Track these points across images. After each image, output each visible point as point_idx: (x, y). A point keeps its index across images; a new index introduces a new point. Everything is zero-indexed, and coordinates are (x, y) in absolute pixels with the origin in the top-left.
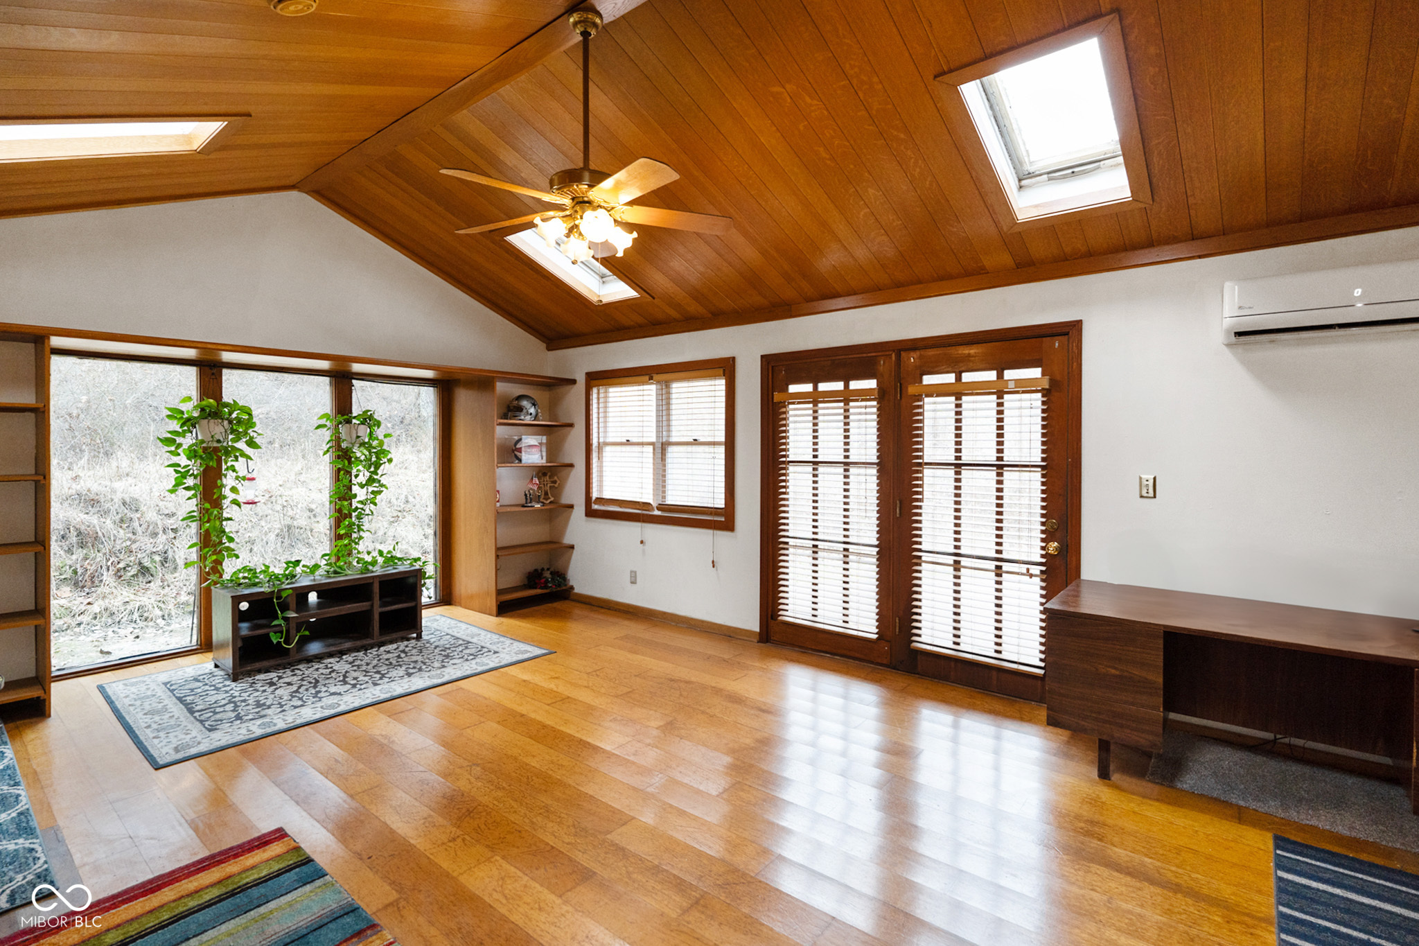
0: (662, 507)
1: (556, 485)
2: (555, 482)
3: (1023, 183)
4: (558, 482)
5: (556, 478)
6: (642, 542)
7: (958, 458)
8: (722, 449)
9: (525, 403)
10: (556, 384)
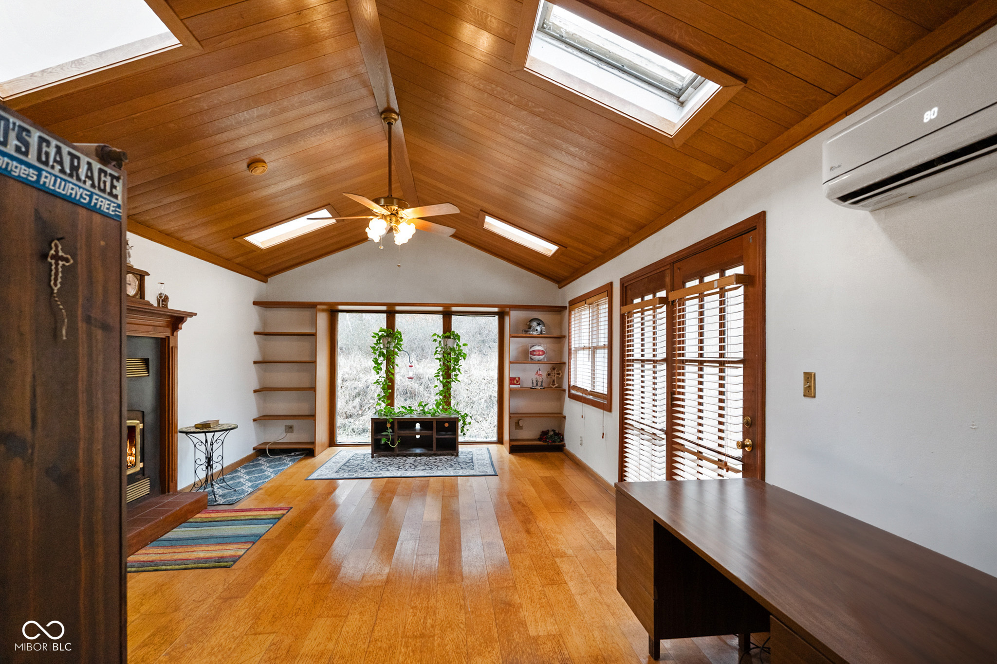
0: (592, 393)
1: (560, 376)
2: (559, 374)
3: (681, 99)
4: (561, 374)
5: (560, 372)
6: (582, 417)
7: (701, 355)
8: (606, 351)
9: (534, 324)
10: (559, 310)
